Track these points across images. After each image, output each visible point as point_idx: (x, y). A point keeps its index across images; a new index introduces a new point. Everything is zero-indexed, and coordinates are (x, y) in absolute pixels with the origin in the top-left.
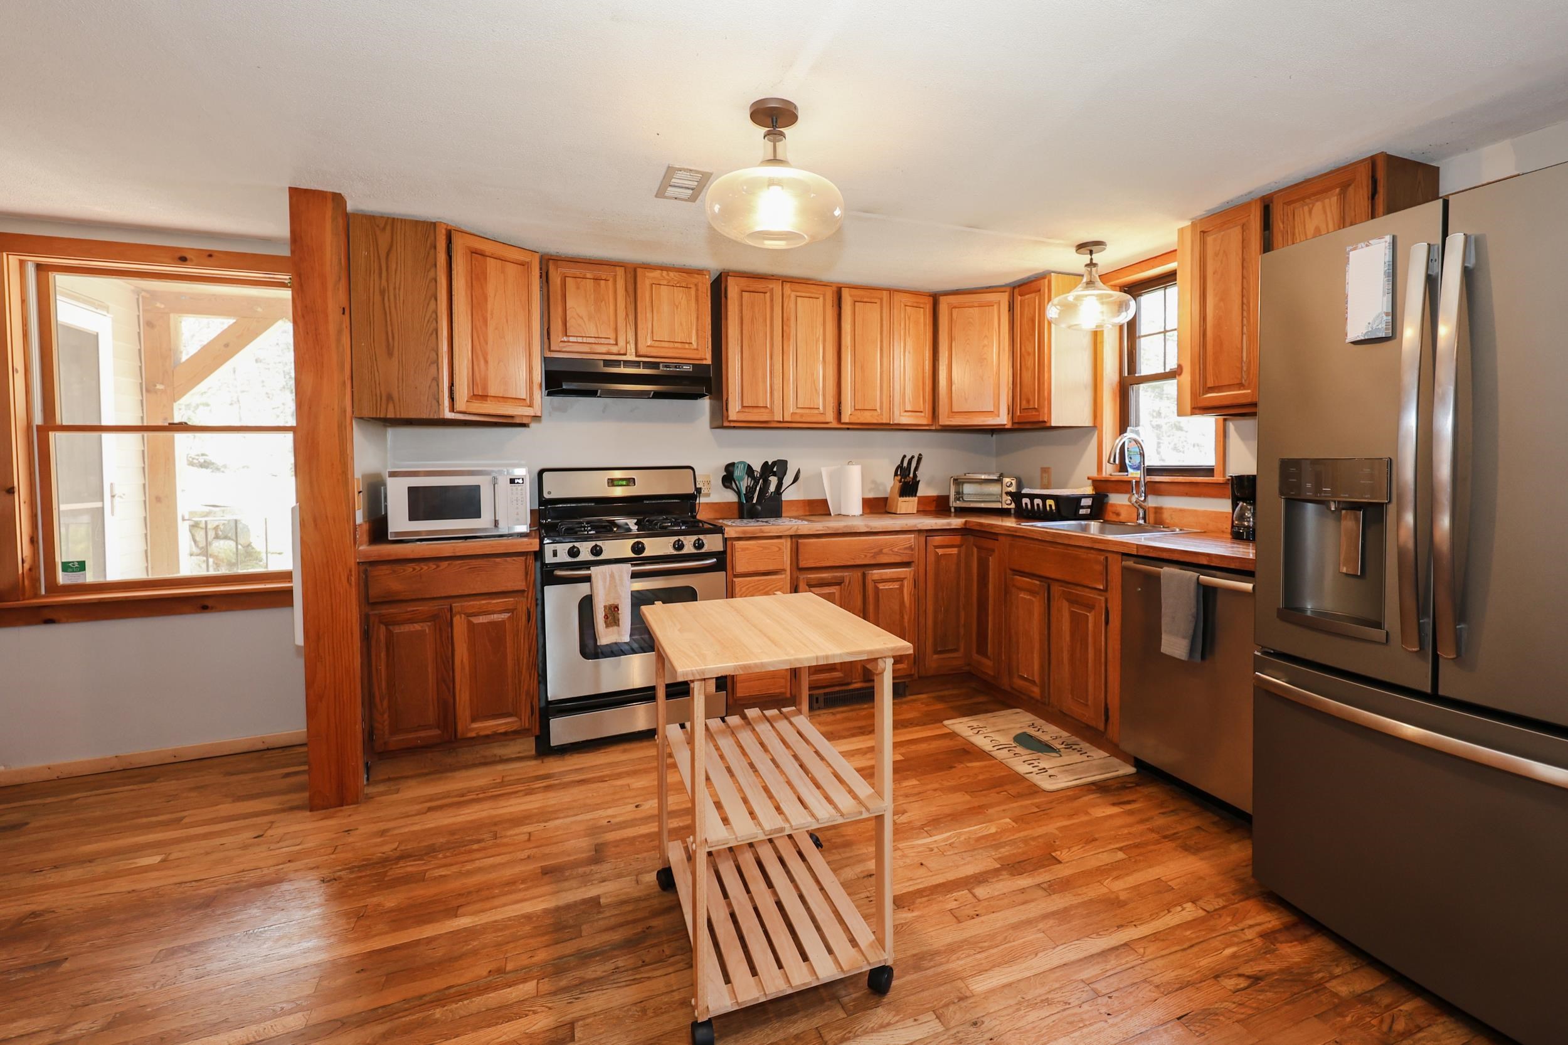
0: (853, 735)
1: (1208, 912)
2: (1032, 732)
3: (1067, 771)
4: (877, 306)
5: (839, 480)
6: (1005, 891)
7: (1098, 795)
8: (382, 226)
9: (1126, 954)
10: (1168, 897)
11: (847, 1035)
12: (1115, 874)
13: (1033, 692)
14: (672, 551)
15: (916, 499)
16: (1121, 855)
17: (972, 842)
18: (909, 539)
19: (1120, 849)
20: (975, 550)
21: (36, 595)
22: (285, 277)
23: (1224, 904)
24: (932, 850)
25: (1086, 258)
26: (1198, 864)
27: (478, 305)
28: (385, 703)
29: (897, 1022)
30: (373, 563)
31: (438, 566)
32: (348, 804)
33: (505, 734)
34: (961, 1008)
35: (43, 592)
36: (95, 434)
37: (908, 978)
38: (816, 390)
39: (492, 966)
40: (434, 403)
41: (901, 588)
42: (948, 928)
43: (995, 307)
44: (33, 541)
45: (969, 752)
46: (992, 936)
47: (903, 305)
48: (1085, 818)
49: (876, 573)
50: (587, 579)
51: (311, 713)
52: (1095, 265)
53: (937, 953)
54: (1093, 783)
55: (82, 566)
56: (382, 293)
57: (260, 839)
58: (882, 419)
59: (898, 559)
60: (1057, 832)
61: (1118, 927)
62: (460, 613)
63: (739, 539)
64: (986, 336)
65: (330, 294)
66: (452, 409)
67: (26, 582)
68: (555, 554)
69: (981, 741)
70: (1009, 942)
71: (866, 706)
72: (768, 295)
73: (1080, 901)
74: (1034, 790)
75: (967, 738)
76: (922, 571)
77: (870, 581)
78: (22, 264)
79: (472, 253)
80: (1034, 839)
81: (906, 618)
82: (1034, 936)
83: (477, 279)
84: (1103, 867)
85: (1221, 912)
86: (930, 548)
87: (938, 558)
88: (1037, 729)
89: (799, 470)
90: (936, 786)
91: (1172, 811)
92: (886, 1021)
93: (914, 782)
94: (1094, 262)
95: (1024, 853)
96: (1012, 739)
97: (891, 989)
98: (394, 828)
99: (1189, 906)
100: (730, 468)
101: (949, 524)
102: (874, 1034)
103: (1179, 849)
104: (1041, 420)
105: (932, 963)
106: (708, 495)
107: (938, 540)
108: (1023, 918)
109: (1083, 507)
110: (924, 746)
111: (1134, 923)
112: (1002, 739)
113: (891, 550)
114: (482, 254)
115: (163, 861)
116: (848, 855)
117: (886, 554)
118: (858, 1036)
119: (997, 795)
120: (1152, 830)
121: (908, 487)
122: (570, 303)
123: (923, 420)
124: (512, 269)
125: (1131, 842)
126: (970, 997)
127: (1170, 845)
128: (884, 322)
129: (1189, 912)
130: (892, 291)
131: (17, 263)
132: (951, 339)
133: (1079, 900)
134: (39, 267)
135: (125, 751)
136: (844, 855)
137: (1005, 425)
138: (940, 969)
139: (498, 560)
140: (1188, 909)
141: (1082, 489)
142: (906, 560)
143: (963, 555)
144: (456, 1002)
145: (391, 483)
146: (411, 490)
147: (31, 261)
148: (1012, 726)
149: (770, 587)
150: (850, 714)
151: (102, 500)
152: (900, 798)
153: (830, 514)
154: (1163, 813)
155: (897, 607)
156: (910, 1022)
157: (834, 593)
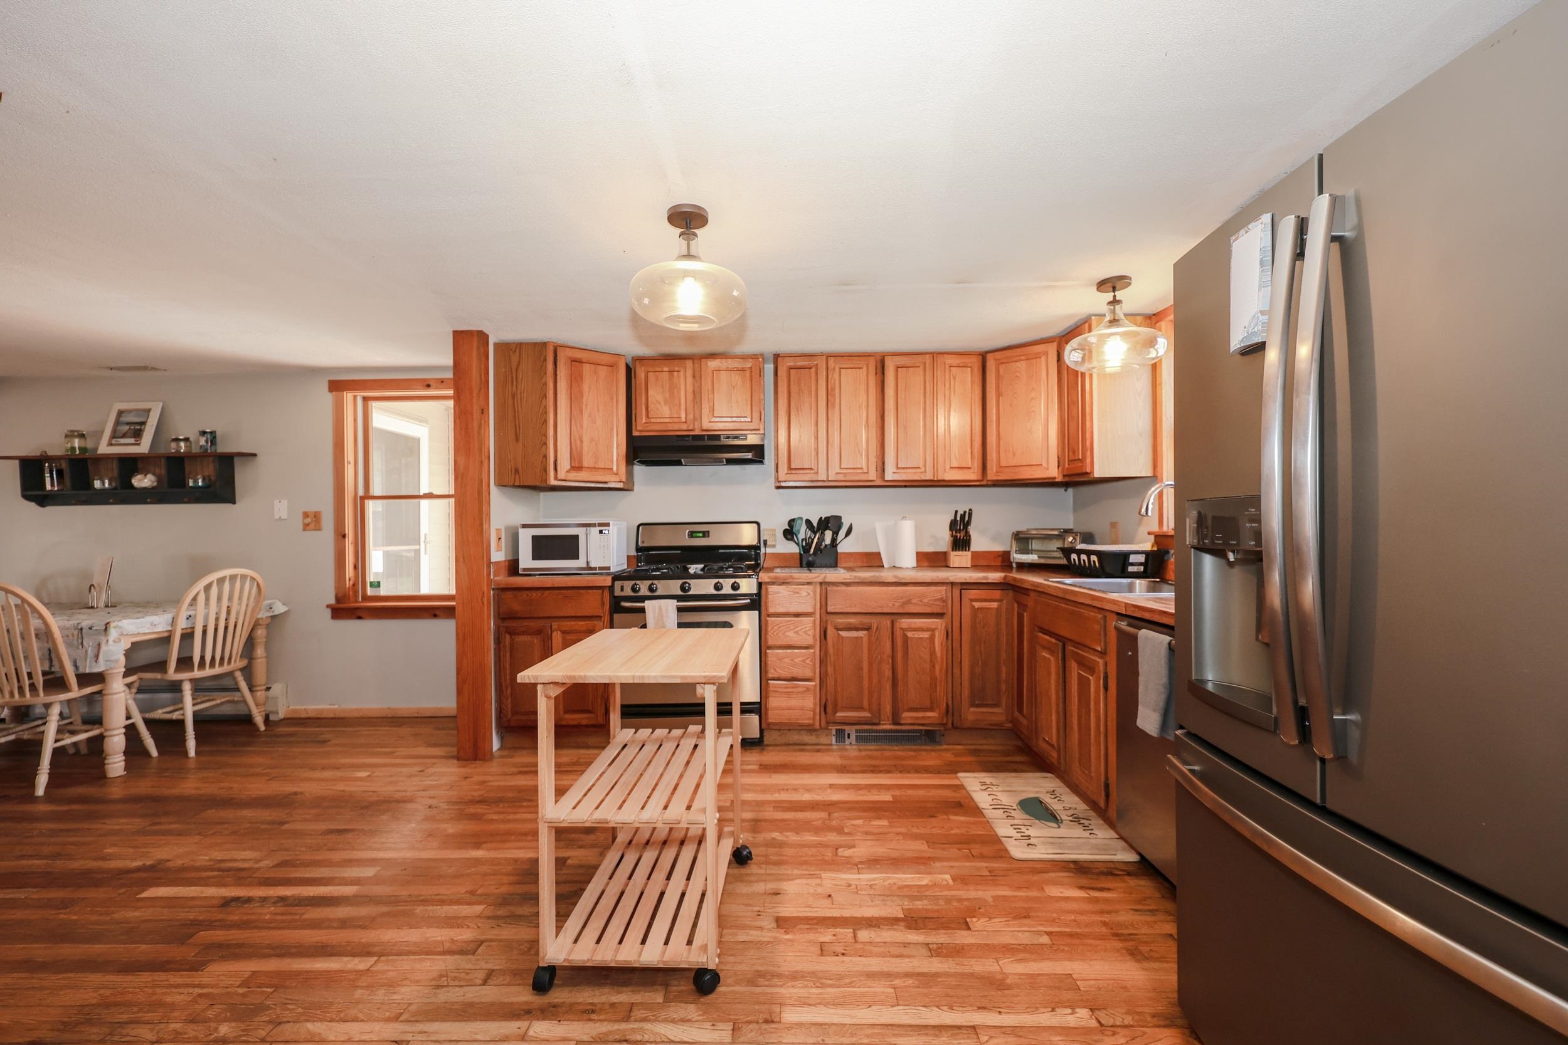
0: (863, 772)
1: (1101, 1025)
2: (1047, 799)
3: (1052, 843)
4: (920, 371)
5: (893, 535)
6: (889, 940)
7: (1071, 874)
8: (513, 349)
9: (966, 1036)
10: (1066, 996)
11: (651, 1017)
12: (1021, 956)
13: (1052, 756)
14: (713, 592)
15: (969, 554)
16: (1045, 939)
17: (895, 888)
18: (940, 591)
19: (1047, 933)
20: (1016, 605)
21: (356, 601)
22: (451, 392)
23: (1132, 1023)
24: (849, 885)
25: (1109, 296)
26: (1137, 973)
27: (575, 398)
28: (509, 691)
29: (697, 1021)
30: (504, 590)
31: (543, 594)
32: (479, 760)
33: (587, 726)
34: (760, 1028)
35: (360, 600)
36: (417, 500)
37: (737, 988)
38: (859, 451)
39: (469, 888)
40: (544, 473)
41: (932, 638)
42: (806, 958)
43: (1043, 358)
44: (355, 567)
45: (965, 806)
46: (841, 977)
47: (947, 366)
48: (1034, 893)
49: (905, 622)
50: (642, 610)
51: (459, 691)
52: (1119, 302)
53: (779, 976)
54: (1075, 862)
55: (378, 584)
56: (513, 396)
57: (422, 773)
58: (925, 476)
59: (928, 610)
60: (990, 900)
61: (979, 1008)
62: (556, 630)
63: (773, 583)
64: (1033, 389)
65: (475, 400)
66: (556, 478)
67: (351, 593)
68: (622, 589)
69: (982, 799)
70: (854, 987)
71: (896, 748)
72: (813, 370)
73: (958, 971)
74: (1002, 853)
75: (971, 793)
76: (956, 624)
77: (898, 629)
78: (355, 397)
79: (572, 361)
80: (960, 900)
81: (937, 668)
82: (882, 990)
83: (576, 379)
84: (1012, 946)
85: (1118, 1030)
86: (965, 601)
87: (975, 611)
88: (1054, 796)
89: (851, 524)
90: (903, 830)
91: (1150, 911)
92: (689, 1017)
93: (884, 823)
94: (1117, 298)
95: (938, 911)
96: (1017, 802)
97: (714, 993)
98: (490, 781)
99: (1083, 1012)
100: (791, 522)
101: (986, 578)
102: (672, 1024)
103: (1124, 951)
104: (1084, 471)
105: (767, 983)
106: (774, 546)
107: (973, 593)
108: (886, 969)
109: (1132, 564)
110: (921, 793)
111: (1000, 1010)
112: (1005, 799)
113: (921, 601)
114: (580, 362)
115: (369, 776)
116: (775, 872)
117: (915, 604)
118: (659, 1021)
119: (958, 851)
120: (1105, 924)
121: (961, 542)
122: (651, 393)
123: (972, 475)
124: (603, 371)
125: (1068, 930)
126: (776, 1022)
127: (1119, 945)
128: (927, 384)
129: (1082, 1017)
130: (935, 355)
131: (352, 398)
132: (999, 394)
133: (959, 969)
134: (365, 399)
135: (394, 705)
136: (768, 872)
137: (1055, 478)
138: (769, 990)
139: (582, 591)
140: (1078, 1015)
141: (1141, 545)
142: (939, 611)
143: (1004, 610)
144: (433, 905)
145: (522, 531)
146: (534, 538)
147: (360, 395)
148: (1031, 789)
149: (800, 628)
150: (875, 753)
151: (420, 544)
152: (859, 834)
153: (883, 566)
154: (1136, 910)
155: (927, 657)
156: (708, 1025)
157: (862, 638)
